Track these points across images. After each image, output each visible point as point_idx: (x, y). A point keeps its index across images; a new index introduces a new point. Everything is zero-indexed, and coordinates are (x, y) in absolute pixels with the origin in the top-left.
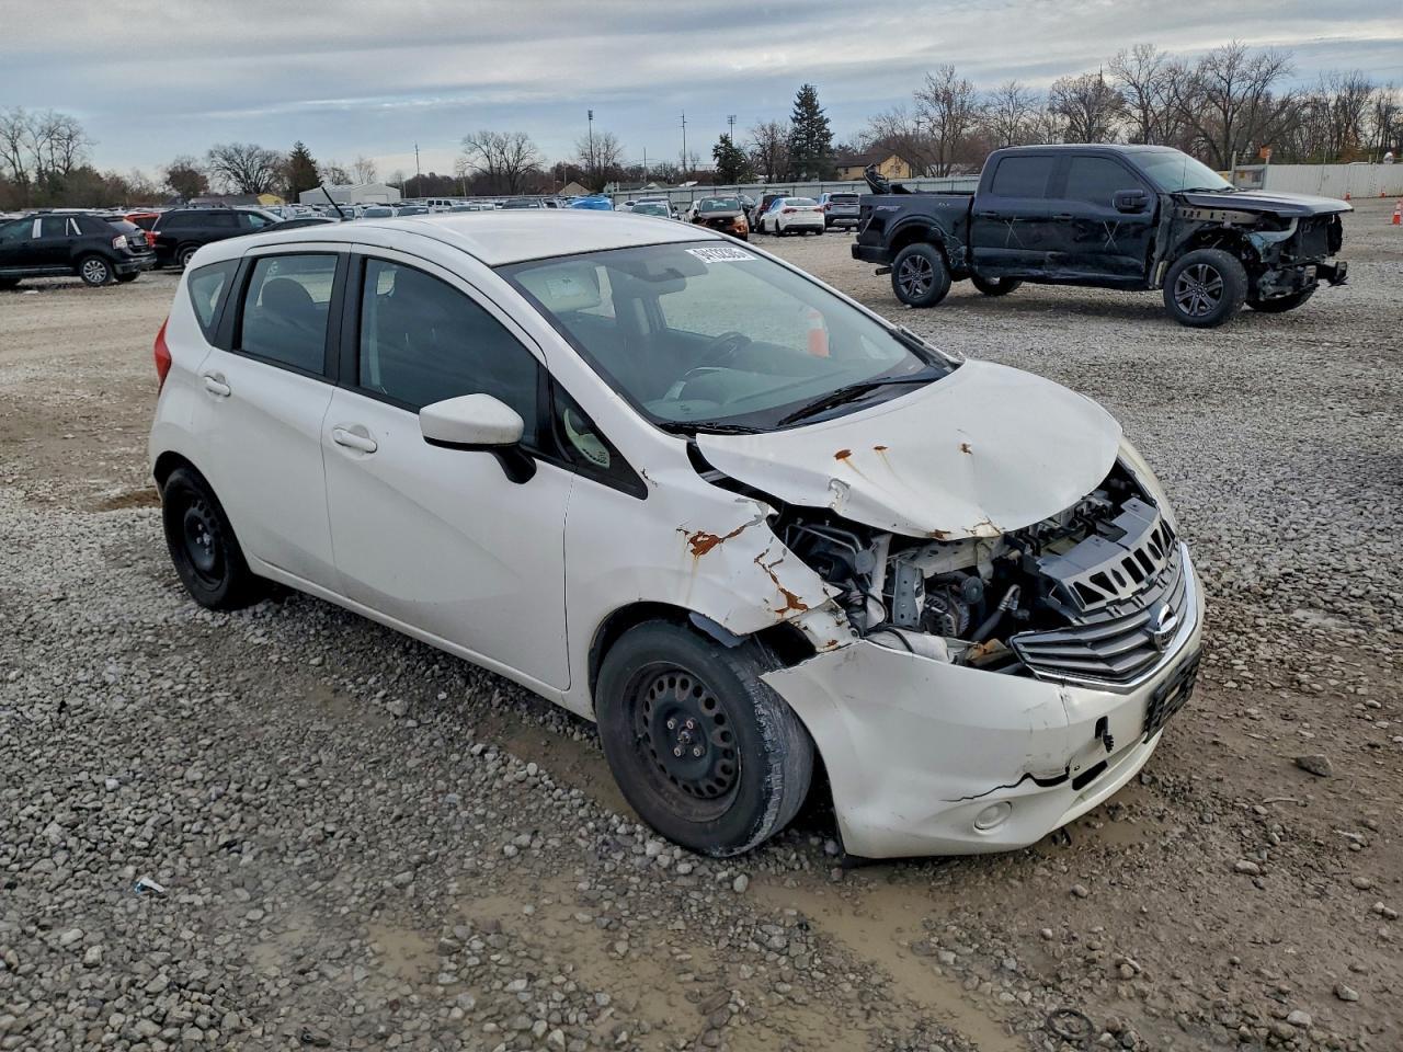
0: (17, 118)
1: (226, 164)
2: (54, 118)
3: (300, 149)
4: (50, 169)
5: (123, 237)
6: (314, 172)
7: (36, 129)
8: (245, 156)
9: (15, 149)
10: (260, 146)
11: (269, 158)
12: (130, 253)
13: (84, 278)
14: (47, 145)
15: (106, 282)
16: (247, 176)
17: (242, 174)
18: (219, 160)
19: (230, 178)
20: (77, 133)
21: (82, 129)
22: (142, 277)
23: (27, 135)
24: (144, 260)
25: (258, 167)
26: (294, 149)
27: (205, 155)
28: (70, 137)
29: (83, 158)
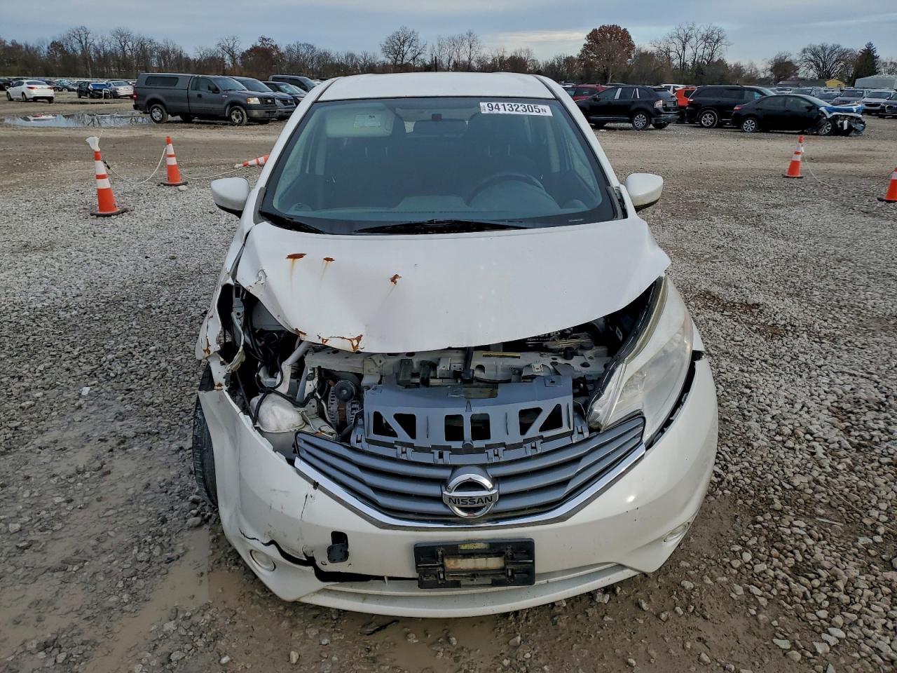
0: (691, 29)
1: (812, 57)
2: (712, 29)
3: (869, 48)
4: (700, 61)
5: (661, 101)
6: (874, 65)
7: (699, 36)
8: (827, 52)
9: (684, 48)
10: (841, 44)
11: (844, 54)
12: (663, 111)
13: (633, 125)
14: (703, 46)
15: (645, 128)
16: (825, 66)
17: (821, 65)
18: (809, 55)
19: (812, 67)
20: (723, 38)
21: (726, 35)
22: (669, 126)
23: (693, 40)
24: (670, 116)
25: (834, 60)
26: (864, 47)
27: (800, 51)
28: (718, 41)
29: (721, 54)
